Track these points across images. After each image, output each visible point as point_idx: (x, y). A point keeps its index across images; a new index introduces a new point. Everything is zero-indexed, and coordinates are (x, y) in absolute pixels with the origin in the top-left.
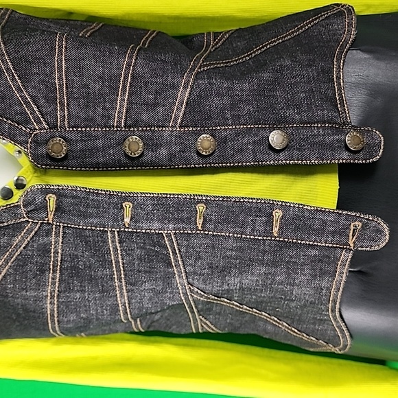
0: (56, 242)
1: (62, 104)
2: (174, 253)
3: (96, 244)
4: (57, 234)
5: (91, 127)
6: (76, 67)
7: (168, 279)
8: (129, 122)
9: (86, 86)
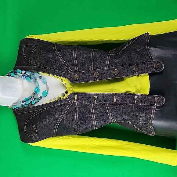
0: (77, 108)
1: (76, 66)
2: (108, 110)
3: (87, 108)
4: (77, 106)
5: (84, 71)
6: (79, 56)
7: (107, 118)
8: (94, 68)
9: (82, 60)
